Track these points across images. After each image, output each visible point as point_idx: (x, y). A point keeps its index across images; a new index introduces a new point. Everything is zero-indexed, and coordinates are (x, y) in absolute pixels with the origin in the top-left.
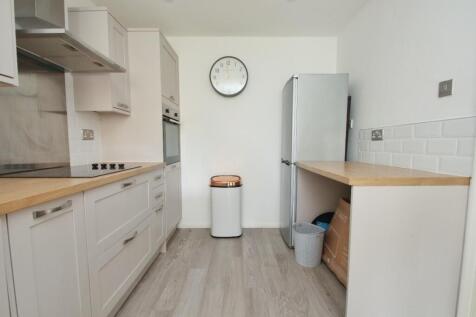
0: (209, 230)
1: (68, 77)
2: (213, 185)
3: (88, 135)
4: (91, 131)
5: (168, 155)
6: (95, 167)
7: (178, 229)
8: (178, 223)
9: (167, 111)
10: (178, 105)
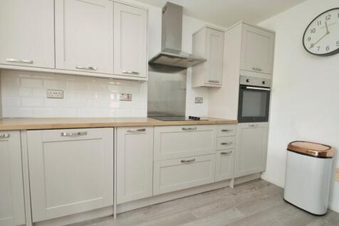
1: (189, 70)
2: (289, 150)
3: (199, 101)
4: (201, 98)
6: (190, 117)
7: (260, 179)
8: (261, 173)
9: (247, 81)
10: (271, 74)
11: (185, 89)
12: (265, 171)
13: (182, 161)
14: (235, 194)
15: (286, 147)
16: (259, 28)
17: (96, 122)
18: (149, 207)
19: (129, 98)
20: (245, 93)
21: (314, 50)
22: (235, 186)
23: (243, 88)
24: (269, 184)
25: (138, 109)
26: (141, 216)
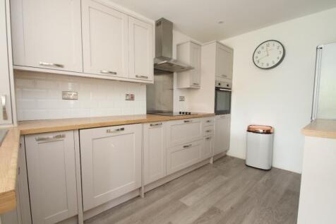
0: (245, 161)
1: (175, 74)
2: (249, 131)
3: (182, 99)
4: (184, 97)
5: (218, 109)
6: (180, 113)
7: (226, 156)
8: (226, 151)
9: (219, 84)
10: (231, 79)
11: (172, 89)
12: (228, 149)
13: (185, 147)
14: (216, 167)
15: (246, 129)
16: (222, 45)
17: (106, 121)
18: (163, 185)
19: (132, 98)
20: (218, 93)
21: (259, 65)
22: (214, 162)
23: (217, 89)
24: (233, 158)
25: (139, 107)
26: (161, 192)
